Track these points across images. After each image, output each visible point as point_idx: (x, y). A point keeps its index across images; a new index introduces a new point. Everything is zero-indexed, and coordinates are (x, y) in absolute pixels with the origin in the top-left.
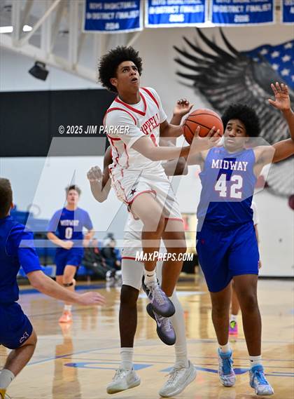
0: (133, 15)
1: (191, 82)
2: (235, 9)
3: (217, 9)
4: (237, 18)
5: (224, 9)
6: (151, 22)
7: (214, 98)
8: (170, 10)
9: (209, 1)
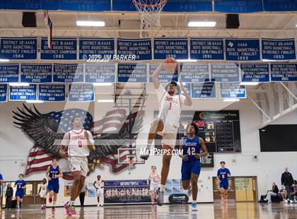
0: (3, 95)
1: (20, 126)
2: (49, 95)
3: (41, 94)
4: (50, 99)
5: (44, 95)
7: (30, 133)
8: (20, 94)
9: (38, 91)
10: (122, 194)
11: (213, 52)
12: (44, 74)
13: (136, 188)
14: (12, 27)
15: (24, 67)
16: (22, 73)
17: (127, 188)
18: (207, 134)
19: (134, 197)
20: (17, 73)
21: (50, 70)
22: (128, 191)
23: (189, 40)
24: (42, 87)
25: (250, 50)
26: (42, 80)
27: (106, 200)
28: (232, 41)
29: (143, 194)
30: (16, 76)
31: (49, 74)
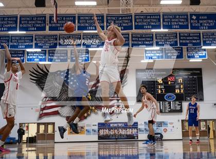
0: (22, 58)
1: (35, 82)
3: (50, 57)
4: (56, 61)
6: (28, 61)
8: (34, 57)
9: (47, 55)
10: (112, 133)
11: (180, 23)
12: (52, 42)
13: (123, 128)
14: (28, 7)
15: (36, 37)
16: (36, 42)
17: (115, 128)
18: (177, 87)
19: (121, 135)
20: (32, 41)
21: (56, 39)
22: (116, 130)
23: (161, 14)
24: (51, 52)
25: (210, 21)
26: (50, 47)
27: (100, 137)
28: (195, 15)
29: (128, 133)
30: (31, 44)
31: (55, 42)
